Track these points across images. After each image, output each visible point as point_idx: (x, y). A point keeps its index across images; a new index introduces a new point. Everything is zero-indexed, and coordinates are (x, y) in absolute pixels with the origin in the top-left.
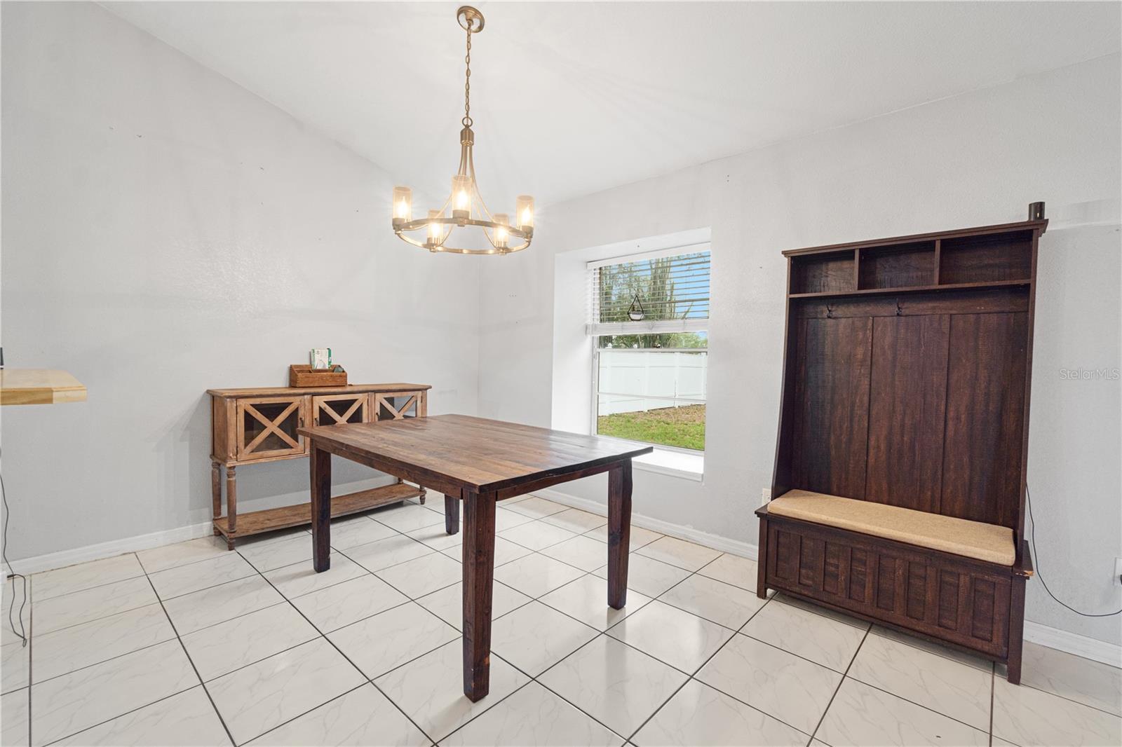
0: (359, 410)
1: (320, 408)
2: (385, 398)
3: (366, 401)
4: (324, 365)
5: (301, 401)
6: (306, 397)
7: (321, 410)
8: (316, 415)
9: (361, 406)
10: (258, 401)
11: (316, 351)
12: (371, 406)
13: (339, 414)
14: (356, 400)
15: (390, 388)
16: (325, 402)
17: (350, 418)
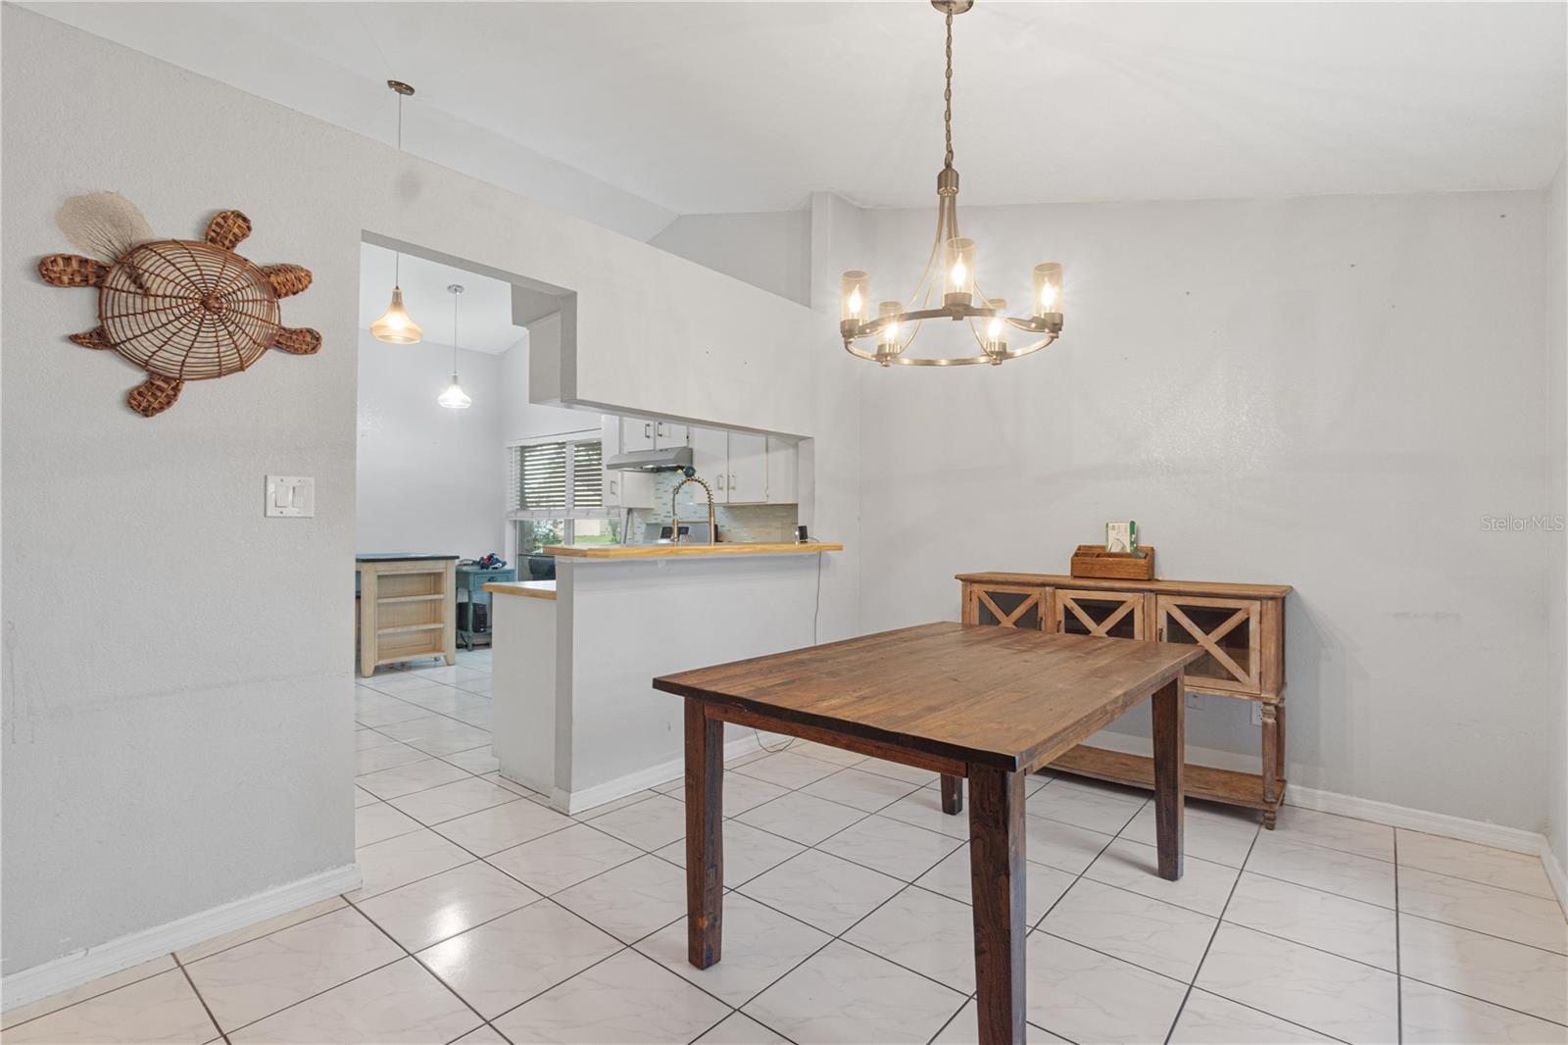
0: (1129, 618)
1: (1066, 607)
2: (1178, 606)
3: (1140, 606)
4: (1124, 547)
5: (1040, 594)
6: (1047, 588)
7: (1068, 612)
8: (1061, 617)
9: (1131, 614)
10: (991, 588)
11: (1110, 525)
12: (1149, 616)
13: (1094, 620)
14: (1123, 602)
15: (1182, 588)
16: (1072, 599)
17: (1112, 629)
